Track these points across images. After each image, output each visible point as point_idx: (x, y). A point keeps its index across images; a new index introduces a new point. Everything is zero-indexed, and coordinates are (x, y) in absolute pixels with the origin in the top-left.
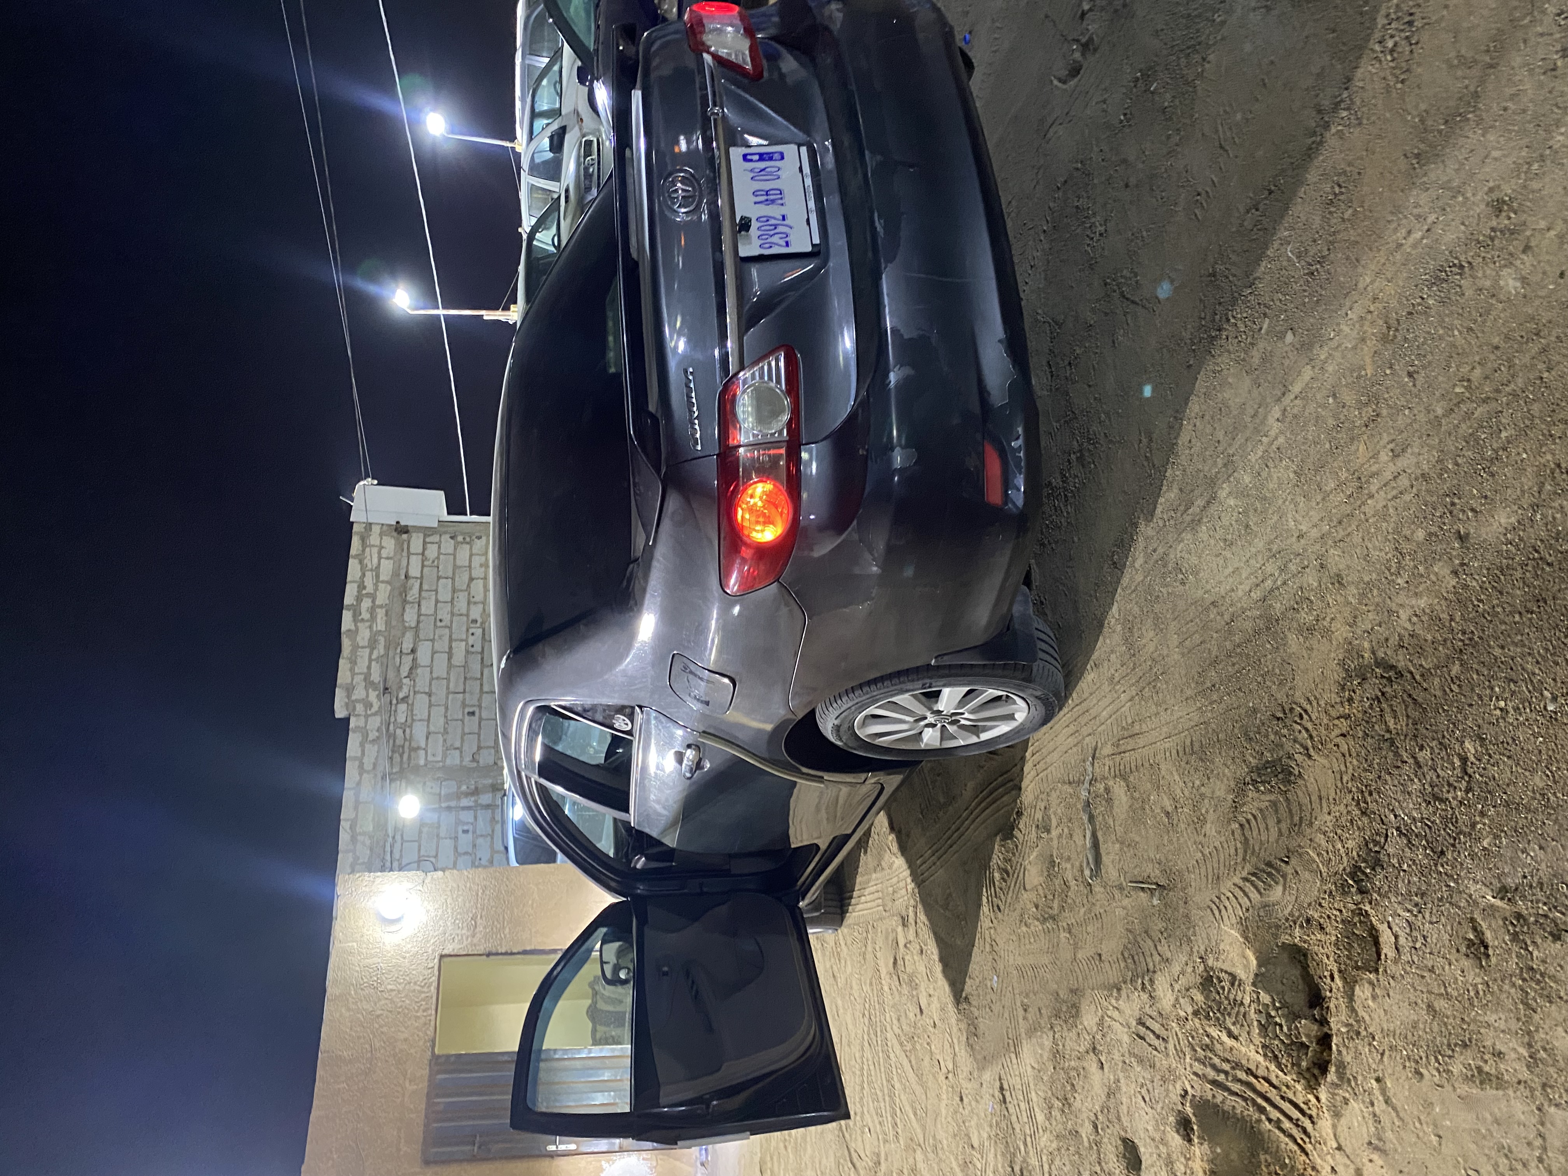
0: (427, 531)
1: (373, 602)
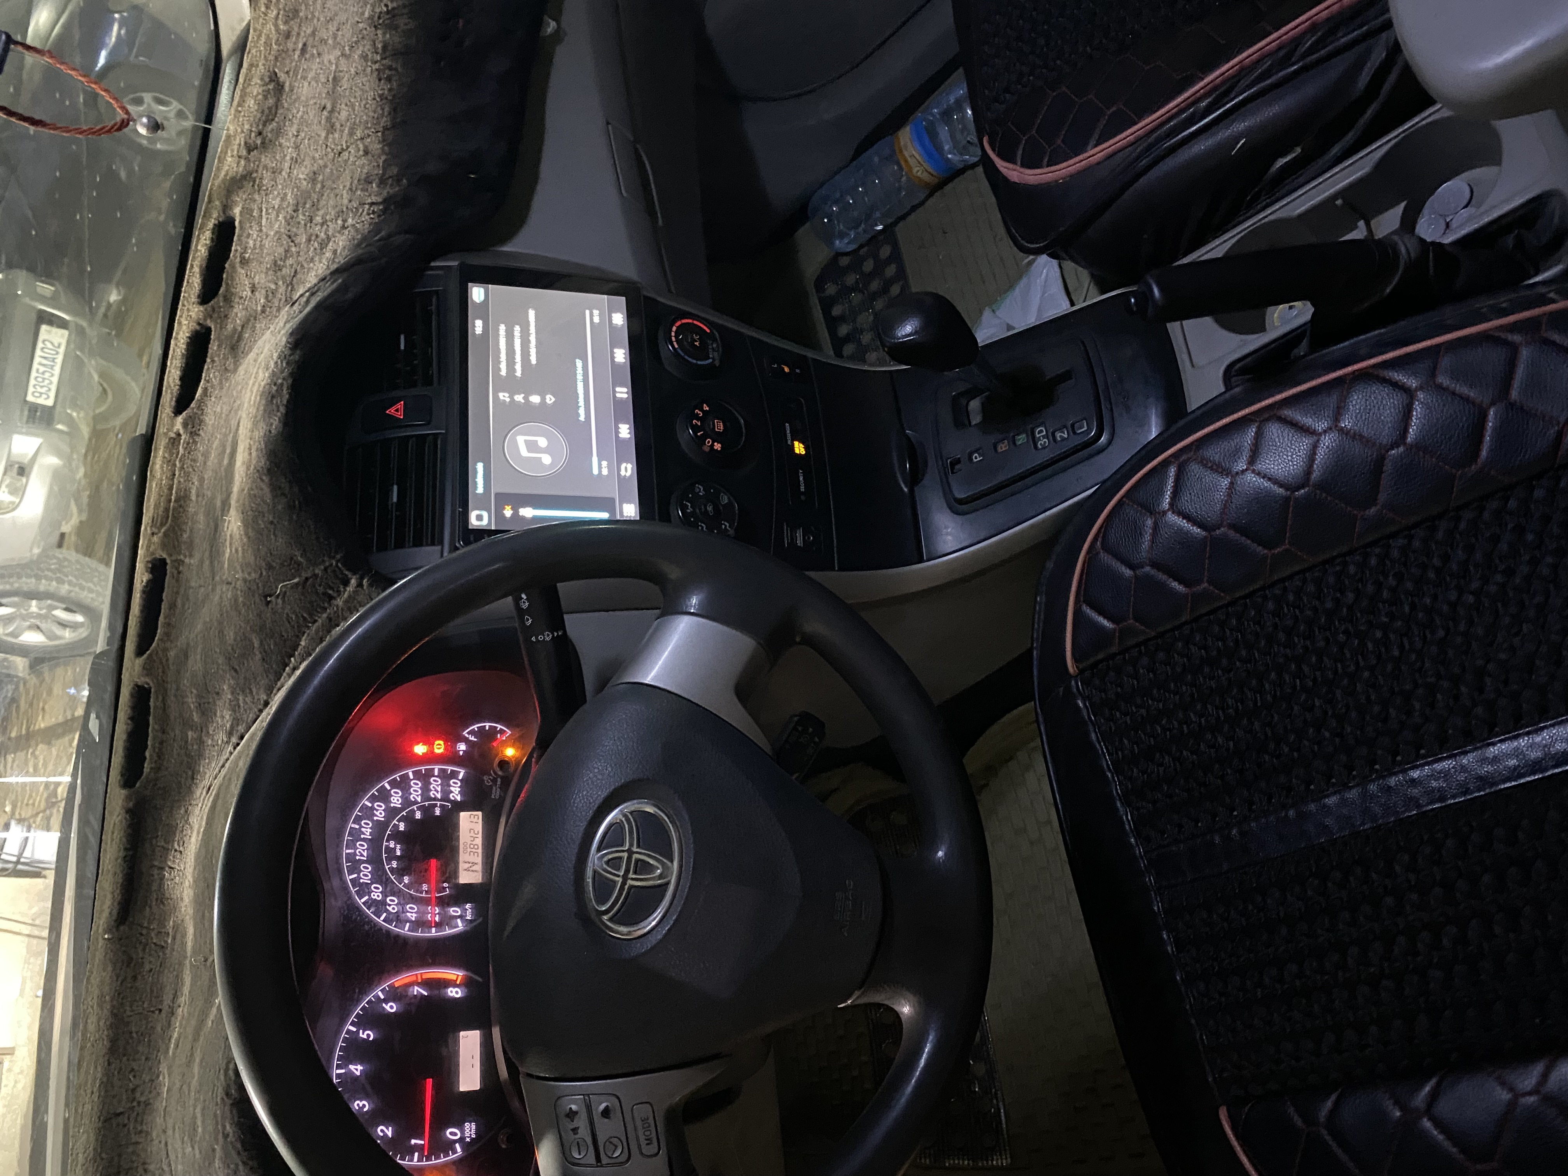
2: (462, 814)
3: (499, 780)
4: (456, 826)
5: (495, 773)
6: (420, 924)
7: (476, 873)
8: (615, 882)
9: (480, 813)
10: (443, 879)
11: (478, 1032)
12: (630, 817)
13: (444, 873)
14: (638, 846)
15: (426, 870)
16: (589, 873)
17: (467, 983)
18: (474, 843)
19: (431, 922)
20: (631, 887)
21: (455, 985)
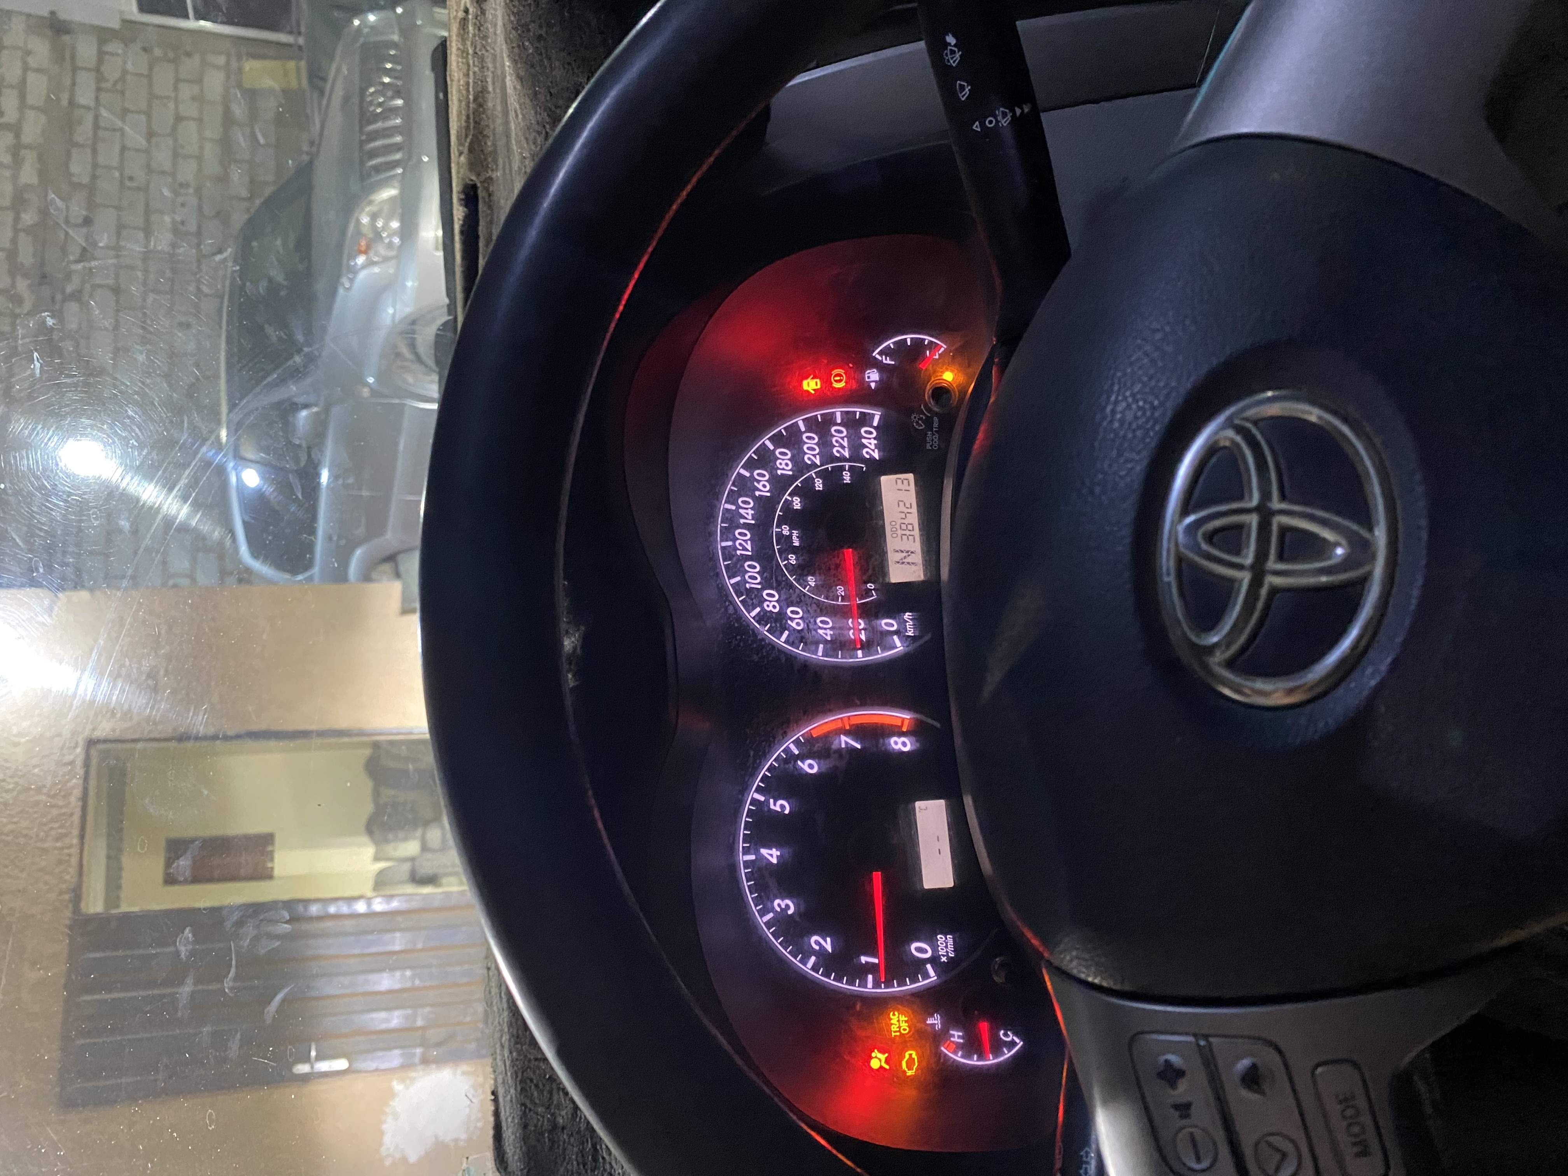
0: (104, 35)
1: (18, 136)
2: (883, 478)
3: (936, 419)
4: (876, 496)
5: (929, 410)
6: (838, 644)
7: (913, 567)
8: (1231, 582)
9: (910, 476)
10: (865, 578)
11: (942, 802)
12: (1254, 431)
13: (864, 570)
14: (1283, 497)
15: (837, 566)
16: (1166, 562)
17: (917, 731)
18: (906, 521)
19: (854, 641)
20: (1274, 591)
21: (902, 734)
